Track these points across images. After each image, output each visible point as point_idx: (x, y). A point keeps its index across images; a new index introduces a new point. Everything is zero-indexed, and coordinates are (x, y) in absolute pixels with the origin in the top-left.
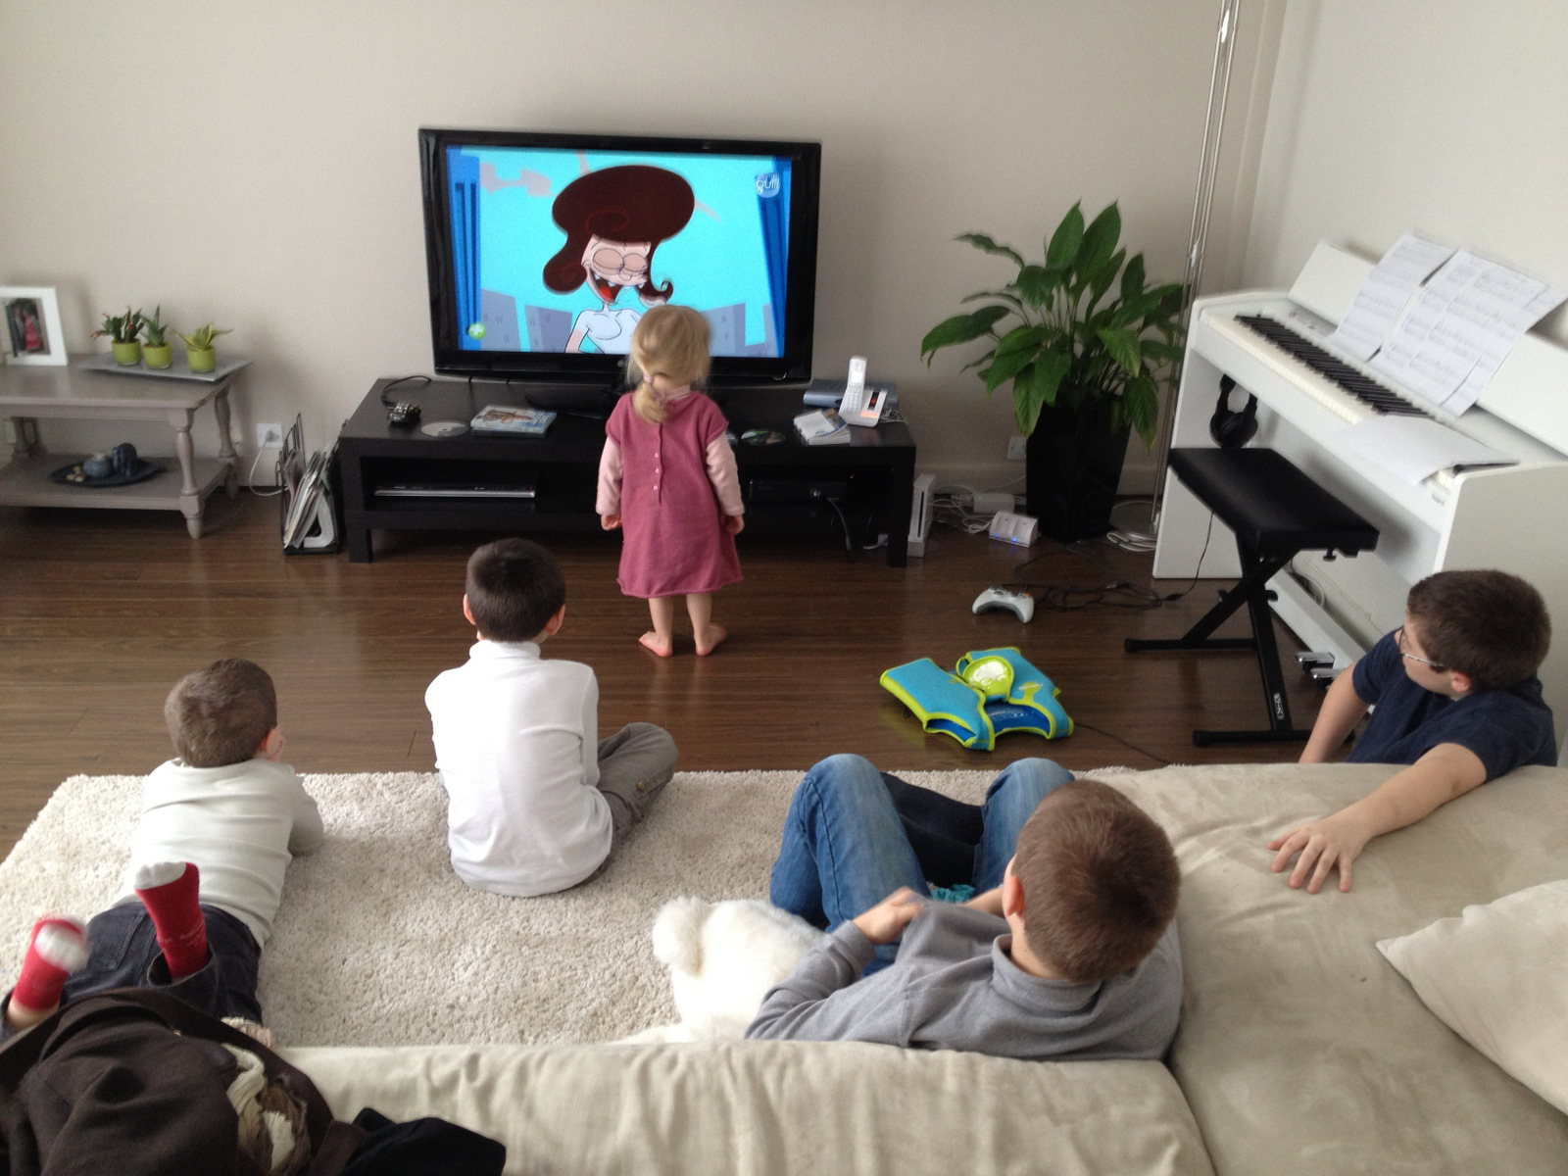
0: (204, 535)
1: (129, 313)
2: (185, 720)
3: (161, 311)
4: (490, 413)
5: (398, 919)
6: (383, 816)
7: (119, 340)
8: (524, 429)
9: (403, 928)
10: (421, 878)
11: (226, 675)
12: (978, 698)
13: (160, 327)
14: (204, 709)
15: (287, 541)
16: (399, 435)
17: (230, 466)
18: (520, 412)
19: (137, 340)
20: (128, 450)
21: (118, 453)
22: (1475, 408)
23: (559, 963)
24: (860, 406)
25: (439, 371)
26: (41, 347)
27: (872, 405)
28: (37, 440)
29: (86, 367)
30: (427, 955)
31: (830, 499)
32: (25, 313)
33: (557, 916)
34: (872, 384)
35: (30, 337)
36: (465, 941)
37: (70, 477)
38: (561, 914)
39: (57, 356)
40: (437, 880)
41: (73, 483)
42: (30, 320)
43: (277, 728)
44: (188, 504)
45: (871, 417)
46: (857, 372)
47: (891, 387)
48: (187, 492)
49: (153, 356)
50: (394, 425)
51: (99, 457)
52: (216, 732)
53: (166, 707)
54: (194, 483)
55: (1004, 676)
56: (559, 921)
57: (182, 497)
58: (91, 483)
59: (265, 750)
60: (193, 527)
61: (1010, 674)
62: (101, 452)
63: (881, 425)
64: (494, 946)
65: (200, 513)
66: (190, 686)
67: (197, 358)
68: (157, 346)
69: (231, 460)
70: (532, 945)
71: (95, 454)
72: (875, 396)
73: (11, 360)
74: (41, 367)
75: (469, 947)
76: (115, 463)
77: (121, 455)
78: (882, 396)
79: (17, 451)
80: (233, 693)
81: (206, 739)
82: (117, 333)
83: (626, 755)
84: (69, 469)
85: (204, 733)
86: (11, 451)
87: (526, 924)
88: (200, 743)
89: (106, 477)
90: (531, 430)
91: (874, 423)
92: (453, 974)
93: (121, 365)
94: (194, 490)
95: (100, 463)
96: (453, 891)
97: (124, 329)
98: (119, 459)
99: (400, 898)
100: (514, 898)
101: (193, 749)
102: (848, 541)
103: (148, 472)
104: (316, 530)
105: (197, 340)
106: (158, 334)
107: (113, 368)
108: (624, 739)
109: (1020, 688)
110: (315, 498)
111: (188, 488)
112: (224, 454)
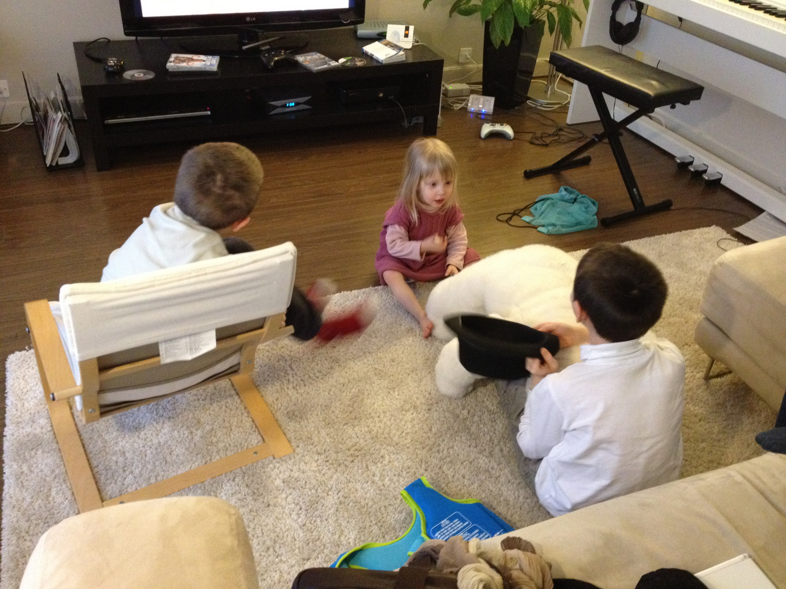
4: (176, 59)
8: (203, 69)
15: (48, 162)
16: (111, 80)
18: (197, 57)
25: (126, 34)
27: (406, 36)
31: (391, 98)
63: (415, 49)
72: (407, 29)
78: (412, 28)
90: (208, 68)
91: (411, 47)
102: (406, 122)
104: (65, 152)
110: (63, 130)
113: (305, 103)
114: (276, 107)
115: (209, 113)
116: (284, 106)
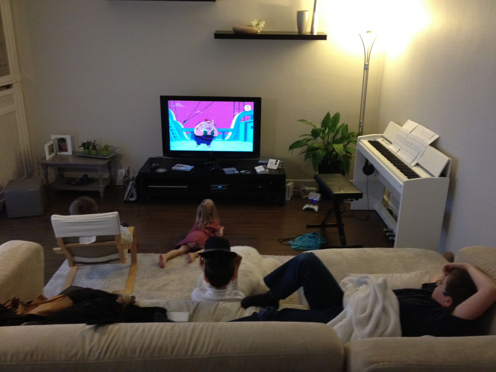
0: (104, 197)
1: (88, 142)
3: (96, 141)
4: (178, 166)
13: (95, 145)
15: (125, 199)
16: (152, 172)
17: (111, 180)
18: (186, 166)
19: (90, 148)
20: (86, 176)
22: (417, 164)
25: (164, 156)
26: (66, 150)
27: (276, 164)
28: (63, 174)
29: (77, 156)
31: (263, 188)
35: (63, 148)
39: (70, 152)
41: (73, 184)
42: (64, 143)
44: (101, 190)
45: (276, 167)
47: (281, 159)
49: (93, 152)
50: (151, 169)
57: (99, 188)
58: (77, 184)
60: (102, 195)
62: (79, 176)
63: (278, 169)
65: (104, 192)
67: (104, 153)
78: (279, 161)
82: (85, 147)
84: (72, 181)
89: (81, 183)
90: (187, 170)
94: (103, 186)
95: (79, 179)
98: (84, 178)
102: (268, 199)
103: (91, 181)
104: (132, 196)
105: (104, 148)
107: (83, 155)
110: (132, 188)
113: (226, 187)
114: (213, 187)
115: (186, 187)
116: (217, 187)
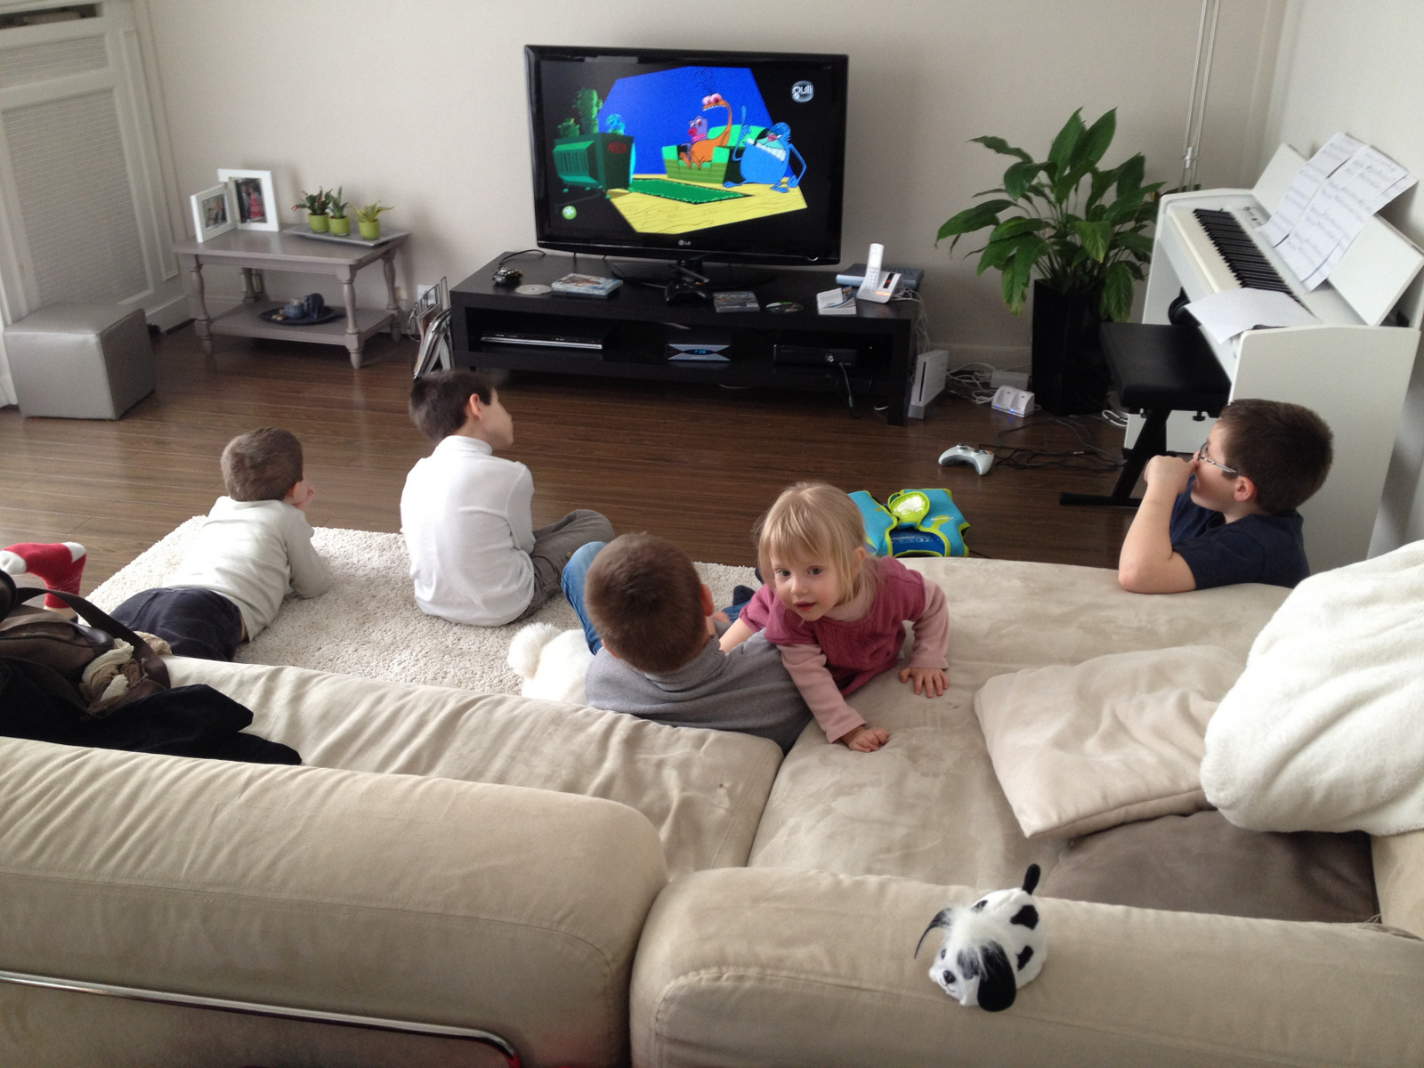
0: (362, 367)
1: (321, 192)
2: (234, 469)
3: (343, 192)
4: (570, 278)
5: (369, 628)
6: (393, 562)
7: (314, 213)
8: (591, 292)
9: (370, 634)
10: (399, 603)
11: (265, 440)
12: (892, 523)
13: (342, 204)
14: (247, 463)
16: (502, 292)
17: (393, 316)
18: (594, 279)
19: (326, 214)
20: (316, 299)
21: (308, 300)
22: (1326, 285)
23: (467, 668)
24: (875, 285)
26: (262, 217)
27: (886, 286)
28: (263, 291)
29: (293, 235)
30: (377, 652)
31: (841, 364)
32: (251, 190)
33: (481, 639)
34: (887, 267)
35: (254, 209)
36: (408, 646)
37: (274, 317)
38: (484, 638)
39: (271, 225)
40: (409, 607)
41: (276, 322)
42: (254, 196)
43: (303, 481)
44: (350, 341)
45: (884, 295)
46: (876, 254)
47: (905, 271)
48: (350, 331)
49: (335, 225)
50: (498, 284)
51: (296, 303)
52: (254, 480)
53: (222, 458)
54: (356, 325)
55: (921, 509)
56: (480, 643)
57: (347, 336)
58: (288, 322)
59: (292, 496)
60: (355, 359)
61: (926, 507)
62: (298, 298)
63: (891, 303)
64: (427, 653)
65: (359, 349)
66: (239, 445)
67: (365, 229)
68: (338, 218)
69: (394, 312)
70: (453, 655)
71: (293, 300)
72: (890, 277)
73: (241, 226)
74: (261, 232)
75: (409, 651)
76: (305, 308)
77: (310, 302)
78: (896, 277)
79: (246, 298)
80: (268, 453)
81: (248, 484)
82: (312, 207)
83: (566, 532)
84: (276, 312)
85: (246, 480)
86: (242, 297)
87: (456, 641)
88: (243, 486)
89: (298, 319)
90: (596, 292)
91: (885, 300)
92: (389, 666)
93: (315, 232)
94: (355, 331)
95: (296, 307)
96: (416, 615)
97: (318, 205)
98: (308, 304)
99: (378, 614)
100: (457, 624)
101: (238, 490)
102: (850, 399)
103: (331, 315)
105: (366, 215)
106: (339, 208)
107: (309, 234)
108: (570, 520)
109: (932, 519)
111: (351, 329)
112: (391, 307)
113: (721, 353)
114: (678, 352)
115: (600, 347)
